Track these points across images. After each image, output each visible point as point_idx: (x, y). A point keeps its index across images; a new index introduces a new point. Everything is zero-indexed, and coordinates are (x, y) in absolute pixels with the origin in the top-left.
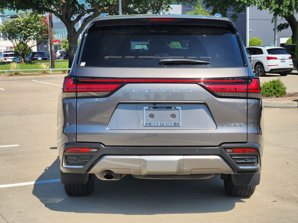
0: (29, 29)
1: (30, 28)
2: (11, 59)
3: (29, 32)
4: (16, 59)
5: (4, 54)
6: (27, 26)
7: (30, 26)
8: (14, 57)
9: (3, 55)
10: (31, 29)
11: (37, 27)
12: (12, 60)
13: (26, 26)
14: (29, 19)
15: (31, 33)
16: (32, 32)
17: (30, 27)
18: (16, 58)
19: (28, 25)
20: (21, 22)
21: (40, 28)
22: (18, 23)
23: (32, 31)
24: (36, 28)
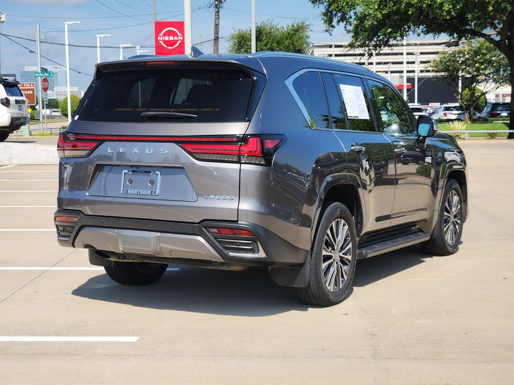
0: (477, 65)
1: (479, 63)
2: (455, 114)
3: (478, 70)
4: (462, 115)
5: (445, 107)
6: (475, 59)
7: (480, 59)
8: (459, 112)
9: (443, 108)
10: (482, 64)
11: (492, 60)
12: (457, 116)
13: (473, 60)
14: (479, 48)
15: (481, 71)
16: (483, 69)
17: (480, 61)
18: (464, 113)
19: (476, 57)
20: (466, 53)
21: (498, 62)
22: (461, 55)
23: (483, 67)
24: (490, 62)
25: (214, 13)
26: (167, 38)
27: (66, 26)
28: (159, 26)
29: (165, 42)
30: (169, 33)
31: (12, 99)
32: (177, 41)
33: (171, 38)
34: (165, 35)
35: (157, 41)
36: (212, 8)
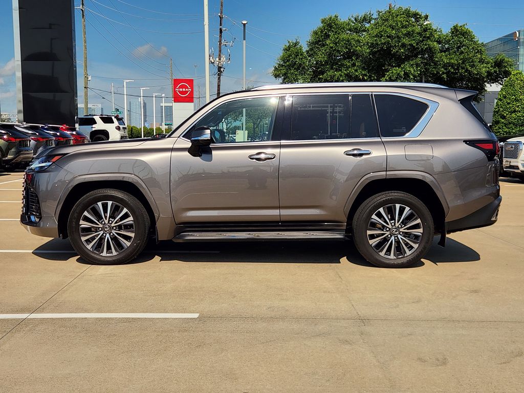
25: (217, 78)
26: (181, 90)
27: (125, 83)
28: (176, 82)
29: (180, 92)
30: (182, 87)
31: (121, 127)
32: (187, 92)
33: (184, 90)
34: (179, 88)
35: (175, 91)
36: (216, 76)
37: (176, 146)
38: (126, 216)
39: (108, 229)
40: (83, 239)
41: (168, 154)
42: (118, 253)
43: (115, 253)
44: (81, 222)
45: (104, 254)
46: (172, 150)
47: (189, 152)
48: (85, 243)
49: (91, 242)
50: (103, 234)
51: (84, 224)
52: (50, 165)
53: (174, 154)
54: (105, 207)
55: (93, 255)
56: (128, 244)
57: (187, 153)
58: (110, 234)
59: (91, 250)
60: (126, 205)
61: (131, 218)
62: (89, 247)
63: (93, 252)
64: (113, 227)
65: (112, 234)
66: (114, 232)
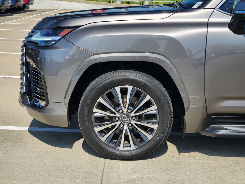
37: (212, 20)
38: (148, 104)
39: (127, 119)
40: (97, 129)
41: (203, 30)
42: (137, 147)
43: (133, 147)
44: (95, 110)
45: (121, 148)
46: (208, 25)
47: (229, 28)
48: (98, 135)
49: (106, 134)
50: (121, 124)
51: (98, 112)
52: (58, 40)
53: (211, 30)
54: (124, 92)
55: (108, 148)
56: (150, 137)
57: (226, 30)
58: (128, 125)
59: (106, 142)
60: (150, 91)
61: (155, 107)
62: (103, 139)
63: (108, 145)
64: (133, 117)
65: (130, 125)
66: (133, 122)
